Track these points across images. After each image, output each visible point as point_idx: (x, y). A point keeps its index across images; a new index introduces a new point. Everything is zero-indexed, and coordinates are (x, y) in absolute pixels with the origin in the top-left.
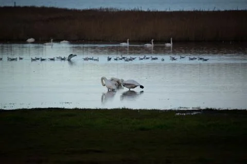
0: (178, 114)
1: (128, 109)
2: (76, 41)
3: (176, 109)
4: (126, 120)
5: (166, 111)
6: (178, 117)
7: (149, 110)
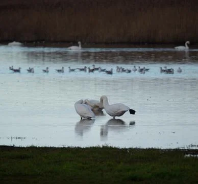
0: (189, 155)
1: (111, 148)
2: (32, 42)
3: (186, 148)
4: (109, 165)
5: (169, 150)
6: (188, 159)
7: (143, 150)
